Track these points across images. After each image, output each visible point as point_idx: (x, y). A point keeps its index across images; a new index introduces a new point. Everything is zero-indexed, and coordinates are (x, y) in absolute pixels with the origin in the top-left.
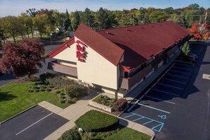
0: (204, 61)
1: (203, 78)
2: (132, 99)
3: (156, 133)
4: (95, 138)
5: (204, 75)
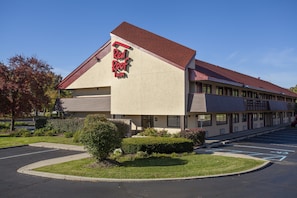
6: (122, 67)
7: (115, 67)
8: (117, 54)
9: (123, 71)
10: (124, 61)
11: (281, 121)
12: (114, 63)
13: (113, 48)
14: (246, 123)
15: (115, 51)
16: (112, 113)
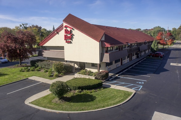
0: (169, 57)
1: (171, 65)
2: (113, 74)
3: (136, 91)
4: (82, 93)
5: (171, 63)
6: (69, 38)
7: (66, 38)
8: (66, 31)
9: (70, 40)
10: (70, 35)
11: (145, 53)
12: (65, 36)
13: (64, 28)
14: (129, 59)
15: (65, 30)
16: (65, 60)
